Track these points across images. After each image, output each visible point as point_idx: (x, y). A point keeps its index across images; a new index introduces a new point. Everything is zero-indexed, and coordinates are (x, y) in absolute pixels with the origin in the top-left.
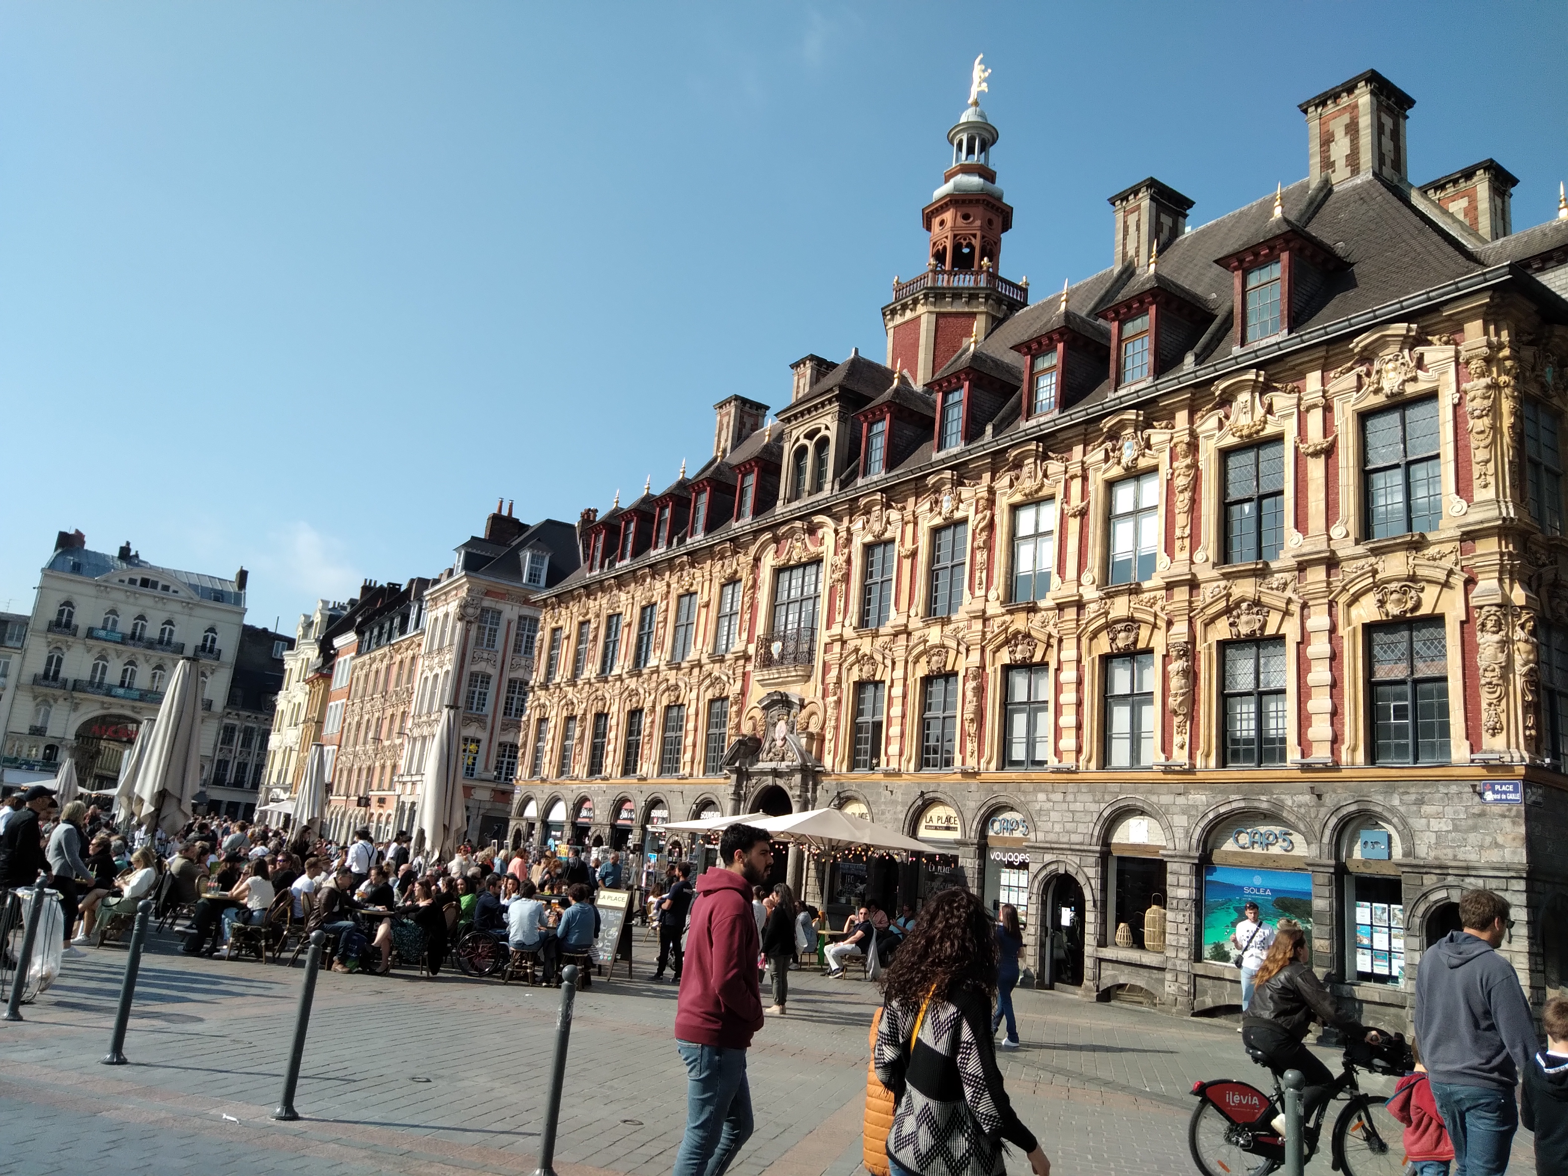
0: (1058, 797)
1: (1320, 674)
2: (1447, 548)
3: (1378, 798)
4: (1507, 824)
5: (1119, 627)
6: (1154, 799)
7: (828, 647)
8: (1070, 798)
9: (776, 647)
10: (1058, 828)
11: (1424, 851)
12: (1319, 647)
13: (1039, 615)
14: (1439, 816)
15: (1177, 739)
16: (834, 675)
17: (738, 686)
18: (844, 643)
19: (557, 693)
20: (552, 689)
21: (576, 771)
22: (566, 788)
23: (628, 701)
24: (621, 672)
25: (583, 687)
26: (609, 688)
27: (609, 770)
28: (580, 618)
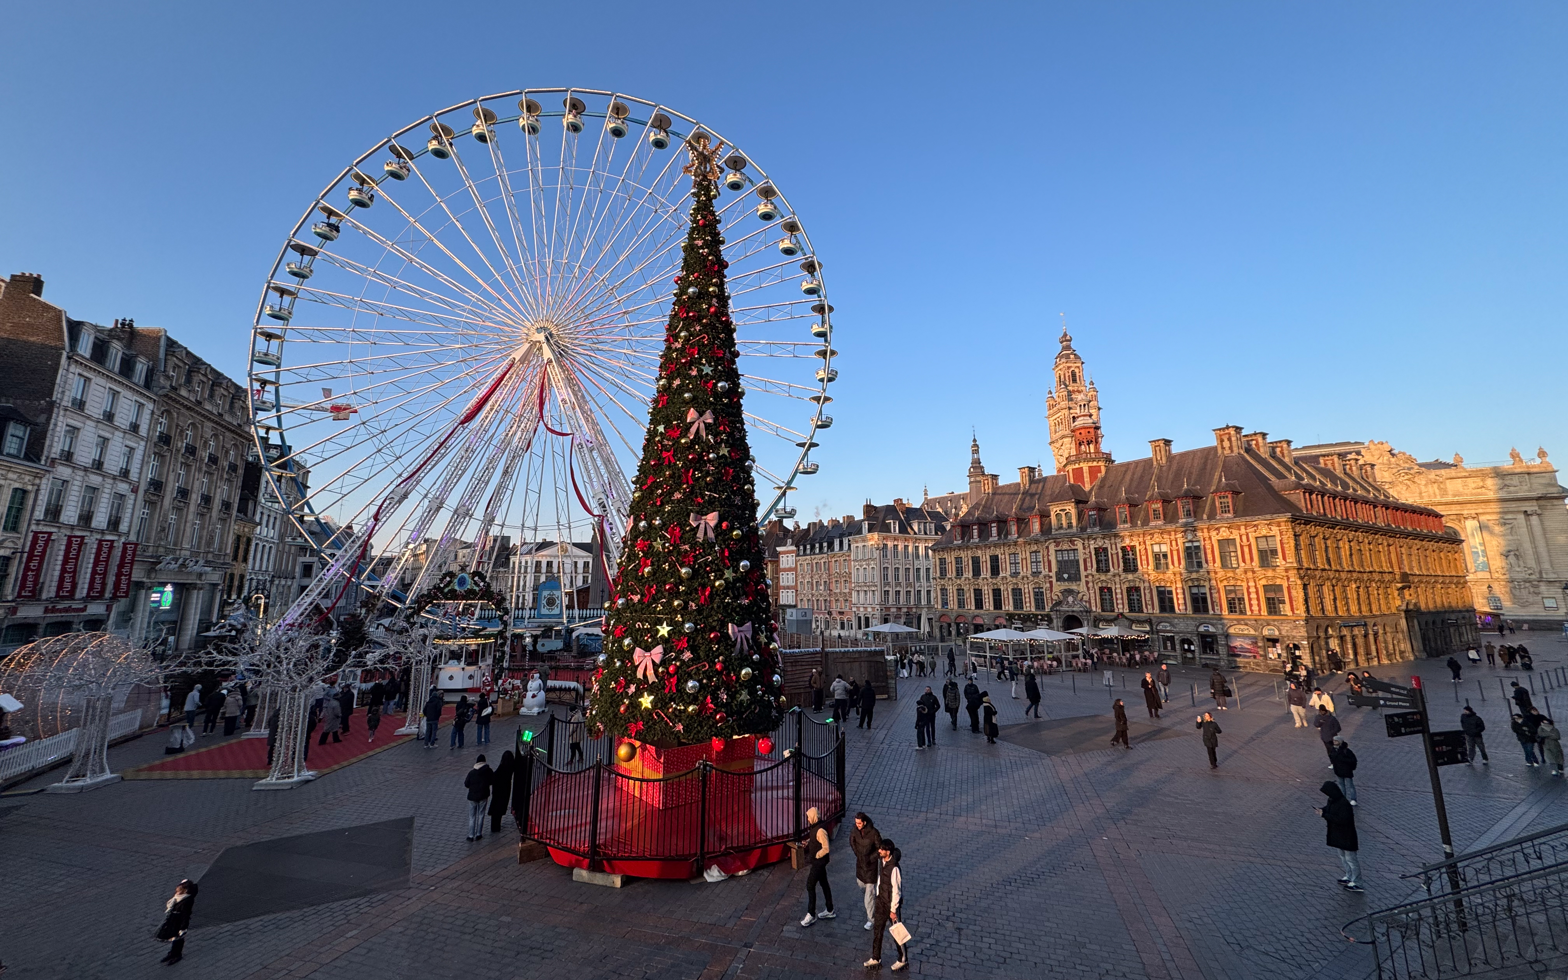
0: (1183, 620)
2: (1282, 571)
4: (1301, 628)
5: (1196, 580)
7: (1087, 576)
8: (1186, 620)
9: (1066, 576)
10: (1183, 627)
11: (1284, 633)
13: (1167, 575)
14: (1286, 627)
15: (1216, 608)
16: (1091, 585)
17: (1048, 585)
18: (1093, 576)
19: (950, 581)
20: (947, 579)
21: (969, 607)
22: (966, 612)
23: (992, 586)
24: (986, 576)
25: (965, 580)
26: (980, 581)
27: (987, 608)
28: (956, 556)
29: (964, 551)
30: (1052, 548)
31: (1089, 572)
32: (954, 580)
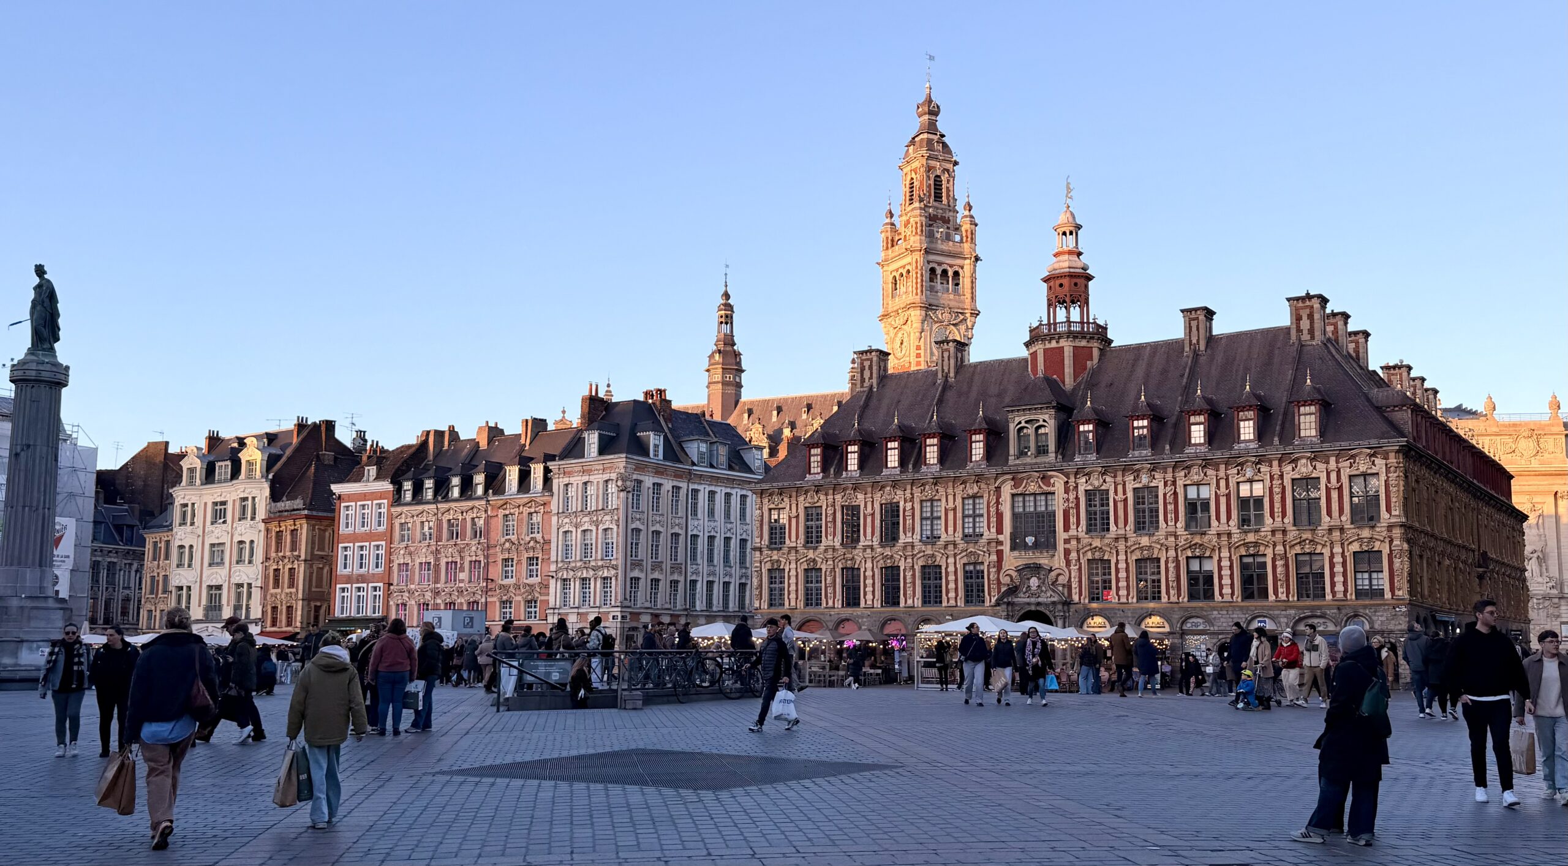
0: (1225, 612)
1: (1339, 569)
2: (1383, 529)
3: (1361, 610)
4: (1403, 618)
5: (1251, 545)
6: (1271, 612)
7: (1067, 541)
8: (1230, 612)
9: (1030, 540)
10: (1224, 624)
11: (1377, 626)
12: (1338, 559)
14: (1382, 616)
15: (1280, 590)
16: (1073, 555)
17: (994, 558)
18: (1078, 540)
19: (793, 553)
20: (785, 550)
21: (830, 603)
22: (823, 614)
23: (882, 561)
24: (870, 543)
25: (826, 551)
26: (858, 553)
27: (869, 602)
28: (807, 505)
29: (826, 494)
30: (1007, 490)
32: (802, 550)
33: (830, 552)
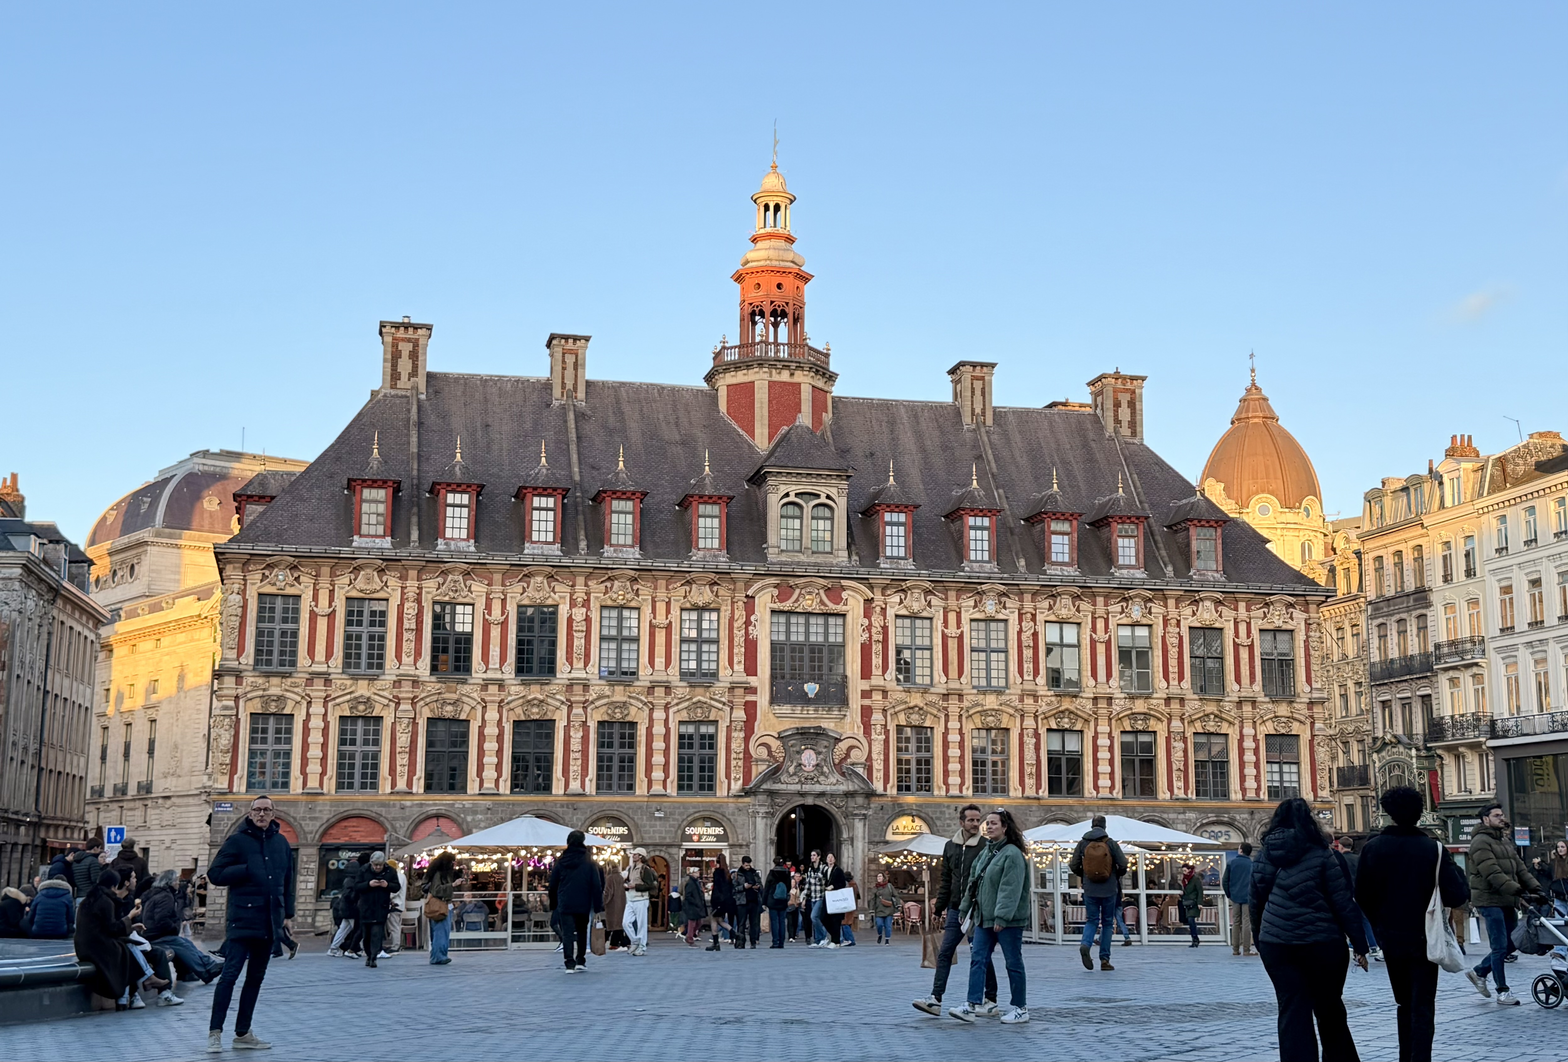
1: (1250, 757)
2: (1303, 706)
5: (1139, 717)
7: (866, 694)
9: (812, 688)
12: (1249, 742)
13: (1078, 700)
15: (1175, 783)
16: (877, 717)
17: (740, 714)
18: (885, 693)
19: (319, 684)
20: (300, 678)
21: (401, 785)
22: (383, 804)
23: (519, 711)
24: (498, 675)
25: (397, 684)
26: (470, 691)
27: (489, 785)
28: (354, 594)
29: (403, 578)
30: (765, 602)
31: (876, 680)
32: (340, 680)
33: (407, 687)
